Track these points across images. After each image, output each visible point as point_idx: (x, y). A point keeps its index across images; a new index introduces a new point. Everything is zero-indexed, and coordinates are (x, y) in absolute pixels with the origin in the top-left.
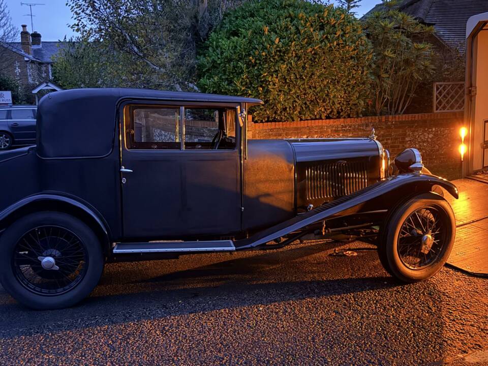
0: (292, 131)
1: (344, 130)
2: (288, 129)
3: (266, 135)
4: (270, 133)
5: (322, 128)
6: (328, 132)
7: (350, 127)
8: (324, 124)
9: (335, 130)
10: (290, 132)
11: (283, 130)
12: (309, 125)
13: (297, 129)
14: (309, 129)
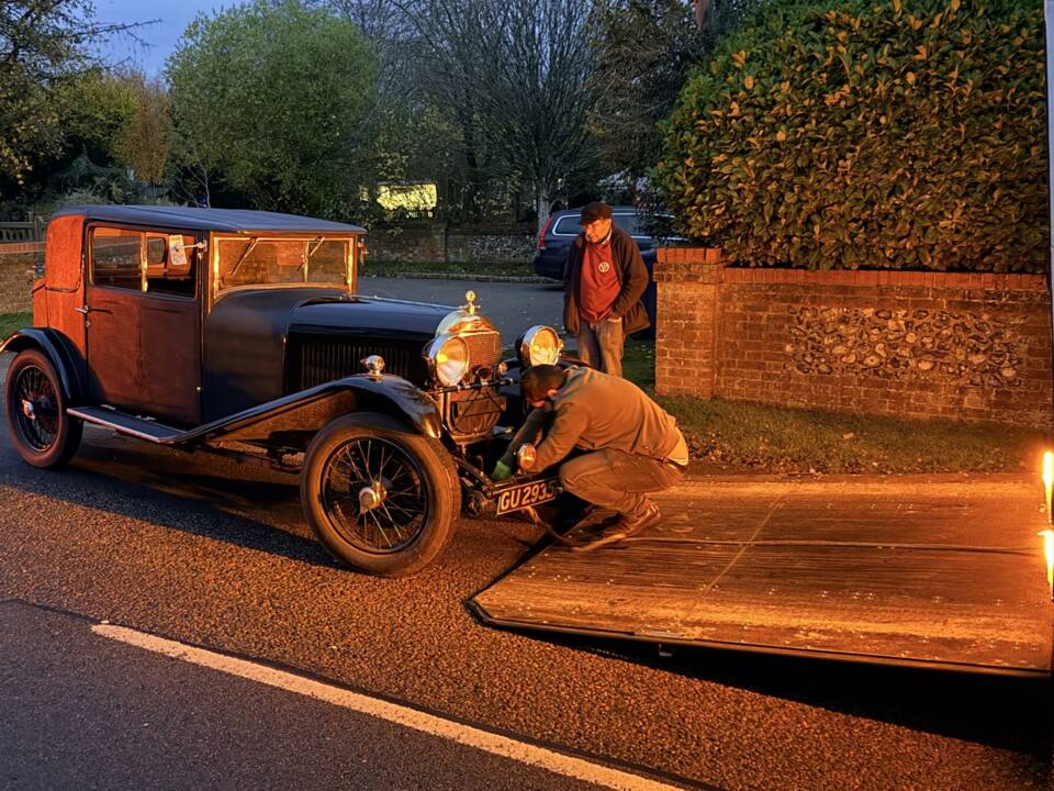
0: (828, 294)
1: (993, 305)
2: (818, 288)
3: (757, 296)
4: (771, 293)
5: (919, 292)
6: (939, 305)
7: (1014, 297)
8: (928, 284)
9: (961, 302)
10: (824, 296)
11: (806, 288)
12: (881, 283)
13: (844, 289)
14: (881, 294)
